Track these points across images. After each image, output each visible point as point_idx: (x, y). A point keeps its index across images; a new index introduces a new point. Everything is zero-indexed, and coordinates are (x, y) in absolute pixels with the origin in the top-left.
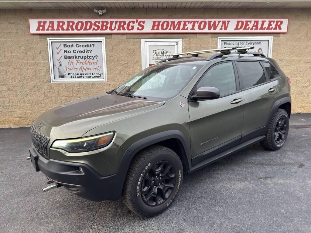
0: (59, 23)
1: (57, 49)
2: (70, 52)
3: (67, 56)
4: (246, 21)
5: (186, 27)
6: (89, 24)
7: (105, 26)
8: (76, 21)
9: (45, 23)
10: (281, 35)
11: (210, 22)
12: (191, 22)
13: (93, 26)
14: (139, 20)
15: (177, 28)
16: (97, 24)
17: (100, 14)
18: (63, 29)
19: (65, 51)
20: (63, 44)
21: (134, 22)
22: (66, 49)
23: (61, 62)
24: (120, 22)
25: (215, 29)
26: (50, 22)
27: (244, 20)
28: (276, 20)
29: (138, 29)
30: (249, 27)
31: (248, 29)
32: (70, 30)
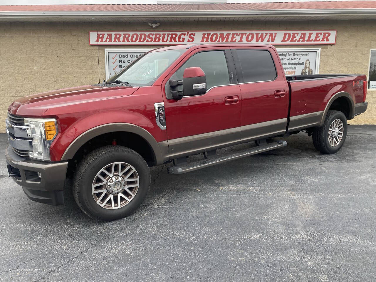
0: (116, 35)
1: (113, 59)
2: (124, 62)
3: (122, 66)
4: (293, 34)
5: (234, 40)
6: (143, 36)
7: (158, 38)
8: (131, 33)
9: (103, 35)
10: (329, 46)
11: (257, 34)
12: (240, 34)
13: (147, 38)
14: (190, 33)
15: (225, 40)
16: (151, 36)
17: (154, 27)
18: (119, 41)
19: (120, 61)
20: (118, 54)
21: (184, 35)
22: (121, 59)
23: (116, 71)
24: (172, 35)
25: (262, 41)
26: (108, 34)
27: (291, 32)
28: (323, 32)
29: (189, 41)
30: (296, 39)
31: (295, 41)
32: (126, 41)
